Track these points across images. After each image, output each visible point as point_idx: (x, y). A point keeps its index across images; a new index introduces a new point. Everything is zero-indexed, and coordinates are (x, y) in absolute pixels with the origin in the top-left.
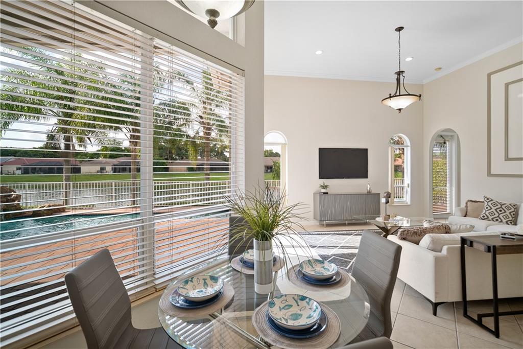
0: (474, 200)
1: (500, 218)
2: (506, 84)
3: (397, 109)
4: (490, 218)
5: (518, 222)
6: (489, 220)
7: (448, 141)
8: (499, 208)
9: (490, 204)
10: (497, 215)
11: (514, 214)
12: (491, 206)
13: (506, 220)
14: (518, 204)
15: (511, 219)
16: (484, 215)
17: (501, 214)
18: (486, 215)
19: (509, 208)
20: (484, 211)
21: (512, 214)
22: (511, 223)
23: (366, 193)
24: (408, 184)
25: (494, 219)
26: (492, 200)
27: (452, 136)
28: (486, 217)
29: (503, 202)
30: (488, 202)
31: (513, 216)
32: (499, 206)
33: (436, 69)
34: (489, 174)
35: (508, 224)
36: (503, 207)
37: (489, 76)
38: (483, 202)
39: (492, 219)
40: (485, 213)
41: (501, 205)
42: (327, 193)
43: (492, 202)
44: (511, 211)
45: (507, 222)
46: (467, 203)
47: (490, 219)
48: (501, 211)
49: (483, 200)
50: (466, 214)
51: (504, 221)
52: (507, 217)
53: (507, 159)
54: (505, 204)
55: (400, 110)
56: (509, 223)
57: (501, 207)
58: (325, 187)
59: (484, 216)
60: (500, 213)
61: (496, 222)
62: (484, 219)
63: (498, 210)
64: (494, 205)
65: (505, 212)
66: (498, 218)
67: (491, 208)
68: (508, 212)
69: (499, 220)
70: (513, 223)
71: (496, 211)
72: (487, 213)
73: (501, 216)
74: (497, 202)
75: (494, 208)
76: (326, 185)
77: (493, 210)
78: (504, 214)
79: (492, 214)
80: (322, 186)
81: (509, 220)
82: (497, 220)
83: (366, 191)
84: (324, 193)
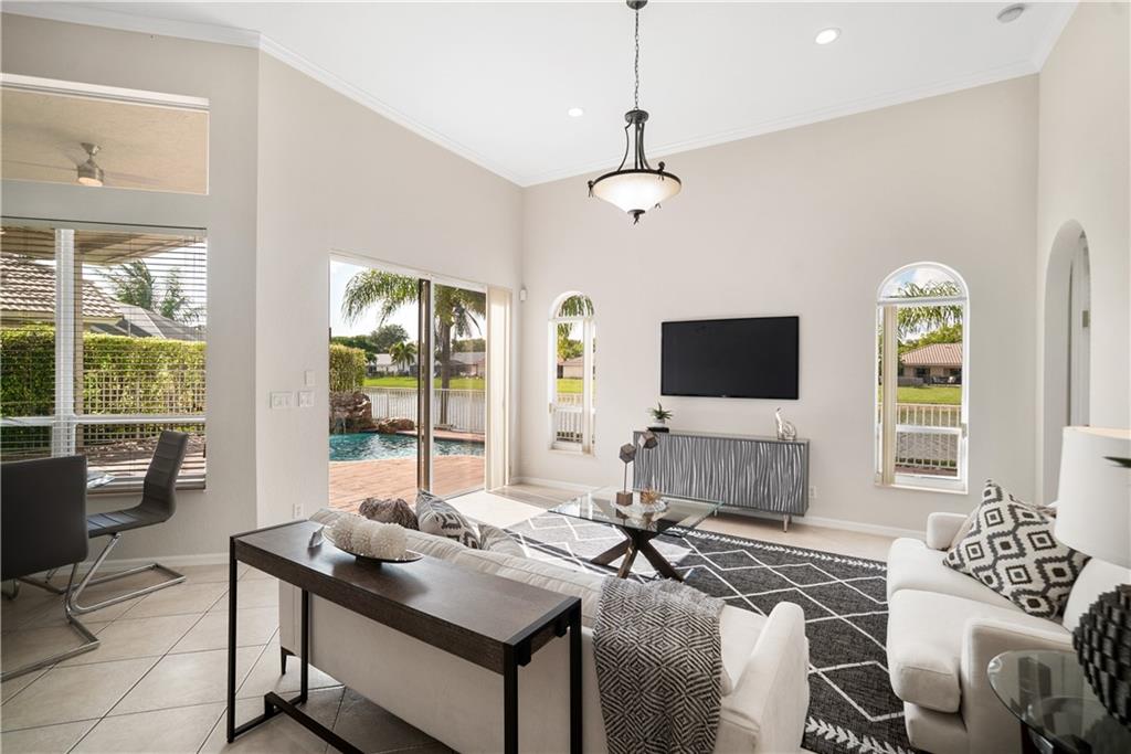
4: (970, 566)
6: (969, 575)
10: (988, 559)
13: (1014, 588)
15: (1037, 586)
17: (1006, 557)
19: (1042, 542)
22: (1034, 604)
23: (776, 440)
25: (982, 575)
28: (957, 560)
35: (1022, 607)
36: (1022, 532)
39: (977, 570)
40: (959, 545)
41: (1018, 524)
42: (666, 430)
44: (1047, 555)
45: (1016, 596)
47: (971, 571)
48: (1006, 546)
51: (1009, 588)
52: (1022, 574)
55: (637, 213)
56: (1023, 599)
58: (661, 415)
59: (952, 556)
60: (1001, 552)
61: (986, 591)
62: (955, 568)
63: (997, 542)
64: (993, 517)
65: (1022, 553)
66: (990, 573)
67: (979, 526)
68: (1032, 556)
69: (995, 584)
70: (1044, 607)
71: (991, 543)
72: (962, 548)
73: (1001, 566)
74: (1012, 509)
75: (986, 531)
76: (664, 410)
77: (982, 538)
78: (1015, 562)
79: (974, 551)
80: (656, 412)
81: (1030, 592)
82: (989, 580)
83: (776, 435)
84: (653, 429)
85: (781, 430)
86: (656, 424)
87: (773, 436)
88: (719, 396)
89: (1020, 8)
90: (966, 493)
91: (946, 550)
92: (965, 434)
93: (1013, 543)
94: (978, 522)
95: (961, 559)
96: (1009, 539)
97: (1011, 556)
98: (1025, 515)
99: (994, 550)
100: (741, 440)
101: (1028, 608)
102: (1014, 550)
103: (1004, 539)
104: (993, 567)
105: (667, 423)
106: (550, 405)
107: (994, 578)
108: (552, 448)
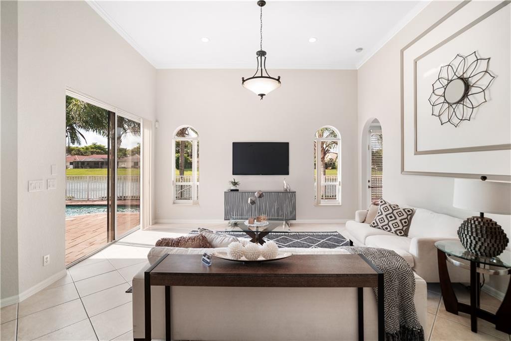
2: (414, 60)
3: (259, 95)
4: (380, 225)
5: (409, 233)
6: (379, 228)
8: (390, 214)
9: (382, 207)
10: (386, 222)
11: (405, 222)
13: (395, 229)
15: (401, 227)
16: (374, 221)
17: (391, 221)
18: (376, 221)
19: (400, 214)
21: (403, 221)
22: (401, 233)
24: (340, 182)
25: (384, 227)
26: (385, 203)
28: (376, 224)
29: (397, 206)
31: (404, 225)
32: (391, 211)
33: (356, 50)
35: (397, 234)
36: (395, 212)
37: (402, 51)
39: (382, 227)
40: (375, 219)
41: (393, 210)
42: (237, 190)
43: (385, 206)
44: (402, 217)
45: (396, 232)
47: (380, 227)
48: (391, 217)
50: (365, 220)
51: (393, 230)
52: (396, 225)
53: (417, 153)
54: (399, 209)
55: (262, 95)
56: (398, 232)
57: (392, 213)
58: (235, 184)
59: (374, 223)
60: (390, 219)
61: (386, 232)
62: (375, 227)
63: (388, 216)
64: (386, 209)
65: (396, 219)
66: (387, 226)
67: (382, 212)
68: (399, 219)
69: (389, 229)
70: (403, 234)
71: (386, 217)
72: (377, 220)
73: (390, 224)
74: (390, 206)
75: (384, 214)
76: (236, 181)
77: (383, 216)
78: (394, 222)
79: (382, 220)
80: (232, 183)
81: (399, 230)
82: (387, 228)
83: (283, 189)
84: (232, 190)
85: (285, 187)
86: (233, 188)
87: (282, 190)
88: (258, 175)
89: (361, 49)
90: (340, 204)
91: (363, 222)
92: (340, 185)
93: (393, 216)
94: (381, 211)
95: (377, 224)
96: (392, 215)
97: (393, 220)
98: (394, 207)
99: (388, 219)
100: (272, 192)
101: (399, 234)
102: (394, 218)
103: (390, 215)
104: (388, 224)
105: (238, 187)
106: (173, 181)
107: (388, 228)
108: (174, 203)
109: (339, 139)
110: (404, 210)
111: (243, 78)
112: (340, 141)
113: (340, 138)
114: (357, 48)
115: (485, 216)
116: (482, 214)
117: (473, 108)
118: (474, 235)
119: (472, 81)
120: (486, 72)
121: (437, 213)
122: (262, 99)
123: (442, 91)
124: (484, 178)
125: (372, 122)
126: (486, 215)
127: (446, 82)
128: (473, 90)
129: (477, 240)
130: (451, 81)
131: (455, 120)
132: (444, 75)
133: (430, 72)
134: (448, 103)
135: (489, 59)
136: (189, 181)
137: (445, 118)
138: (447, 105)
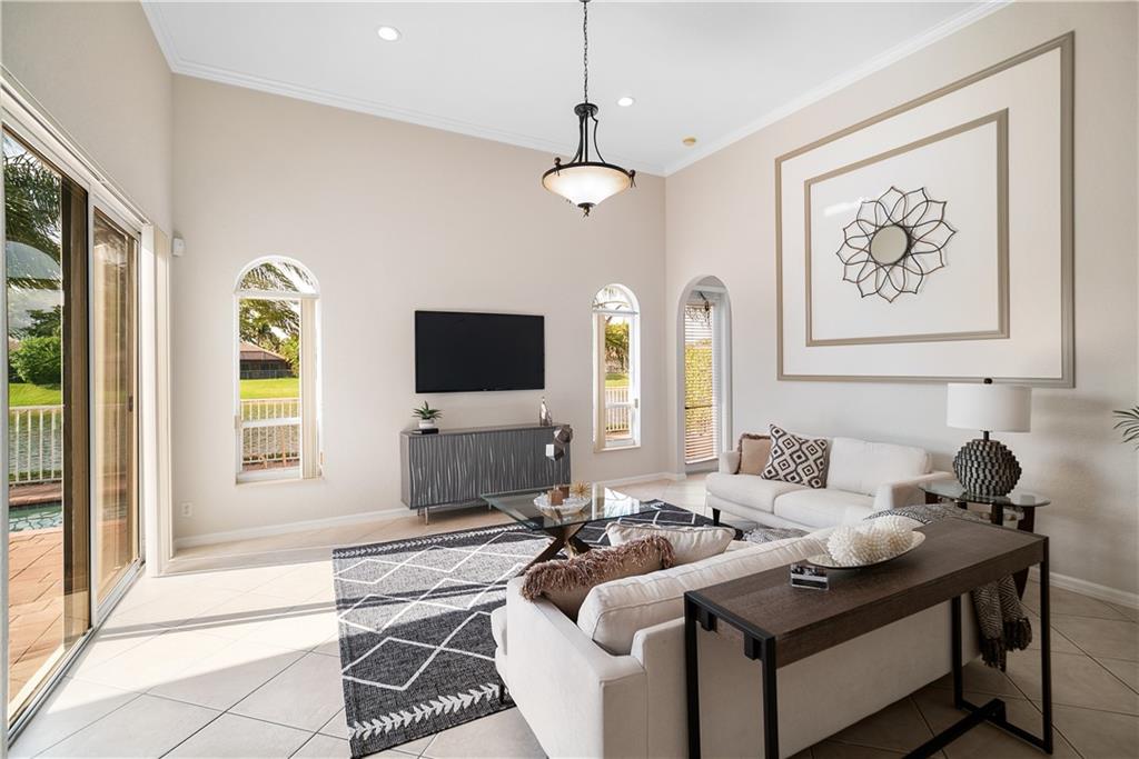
0: (753, 434)
1: (798, 474)
2: (806, 182)
3: (581, 206)
4: (782, 474)
5: (829, 482)
6: (780, 480)
7: (714, 305)
8: (797, 451)
9: (780, 441)
10: (793, 466)
11: (821, 463)
12: (782, 446)
13: (809, 478)
14: (828, 439)
15: (816, 474)
16: (770, 468)
17: (800, 463)
18: (774, 468)
19: (813, 451)
20: (771, 459)
21: (818, 462)
22: (817, 483)
24: (636, 400)
25: (789, 477)
26: (785, 434)
27: (720, 295)
28: (774, 473)
29: (804, 437)
30: (777, 439)
31: (821, 467)
32: (797, 446)
33: (685, 142)
34: (781, 376)
35: (812, 486)
36: (804, 447)
37: (778, 162)
38: (769, 438)
39: (785, 476)
40: (772, 464)
41: (801, 445)
42: (435, 431)
43: (785, 438)
44: (816, 456)
45: (810, 482)
46: (741, 441)
47: (781, 477)
48: (799, 457)
49: (768, 434)
50: (739, 467)
51: (806, 479)
52: (809, 470)
53: (811, 343)
54: (807, 441)
55: (586, 206)
56: (813, 483)
57: (800, 449)
58: (429, 415)
59: (769, 472)
60: (798, 461)
61: (791, 485)
62: (770, 478)
63: (795, 456)
64: (789, 444)
65: (807, 459)
66: (794, 474)
67: (782, 451)
68: (811, 459)
69: (797, 479)
70: (820, 484)
71: (792, 458)
72: (775, 464)
73: (799, 470)
74: (793, 437)
75: (787, 452)
76: (431, 409)
77: (786, 456)
78: (805, 464)
79: (784, 464)
80: (422, 412)
81: (815, 478)
82: (793, 478)
83: (538, 421)
84: (425, 432)
85: (543, 417)
86: (424, 425)
87: (536, 422)
88: (482, 390)
89: (693, 140)
91: (737, 473)
92: (637, 407)
93: (802, 455)
94: (781, 448)
95: (776, 472)
96: (800, 453)
97: (803, 462)
98: (800, 439)
99: (794, 461)
101: (815, 486)
102: (804, 458)
103: (798, 454)
104: (795, 470)
105: (436, 424)
106: (236, 419)
107: (796, 476)
108: (238, 482)
109: (635, 313)
110: (815, 441)
111: (558, 160)
112: (638, 317)
113: (637, 310)
114: (686, 138)
115: (990, 438)
116: (987, 434)
117: (922, 274)
118: (989, 466)
119: (918, 233)
120: (941, 221)
121: (873, 442)
122: (587, 214)
123: (863, 242)
124: (989, 381)
125: (699, 284)
126: (992, 437)
127: (872, 229)
128: (919, 247)
129: (994, 473)
130: (883, 227)
131: (888, 291)
132: (868, 214)
133: (840, 207)
134: (876, 262)
135: (945, 203)
136: (295, 414)
137: (869, 286)
138: (872, 266)
